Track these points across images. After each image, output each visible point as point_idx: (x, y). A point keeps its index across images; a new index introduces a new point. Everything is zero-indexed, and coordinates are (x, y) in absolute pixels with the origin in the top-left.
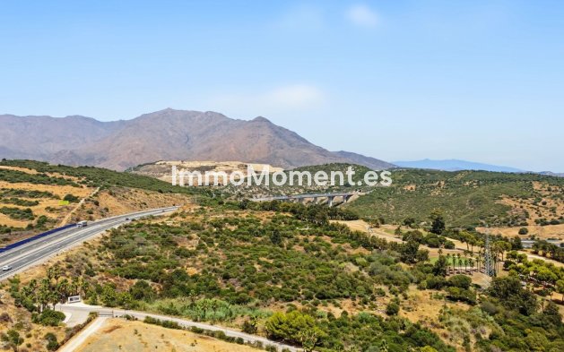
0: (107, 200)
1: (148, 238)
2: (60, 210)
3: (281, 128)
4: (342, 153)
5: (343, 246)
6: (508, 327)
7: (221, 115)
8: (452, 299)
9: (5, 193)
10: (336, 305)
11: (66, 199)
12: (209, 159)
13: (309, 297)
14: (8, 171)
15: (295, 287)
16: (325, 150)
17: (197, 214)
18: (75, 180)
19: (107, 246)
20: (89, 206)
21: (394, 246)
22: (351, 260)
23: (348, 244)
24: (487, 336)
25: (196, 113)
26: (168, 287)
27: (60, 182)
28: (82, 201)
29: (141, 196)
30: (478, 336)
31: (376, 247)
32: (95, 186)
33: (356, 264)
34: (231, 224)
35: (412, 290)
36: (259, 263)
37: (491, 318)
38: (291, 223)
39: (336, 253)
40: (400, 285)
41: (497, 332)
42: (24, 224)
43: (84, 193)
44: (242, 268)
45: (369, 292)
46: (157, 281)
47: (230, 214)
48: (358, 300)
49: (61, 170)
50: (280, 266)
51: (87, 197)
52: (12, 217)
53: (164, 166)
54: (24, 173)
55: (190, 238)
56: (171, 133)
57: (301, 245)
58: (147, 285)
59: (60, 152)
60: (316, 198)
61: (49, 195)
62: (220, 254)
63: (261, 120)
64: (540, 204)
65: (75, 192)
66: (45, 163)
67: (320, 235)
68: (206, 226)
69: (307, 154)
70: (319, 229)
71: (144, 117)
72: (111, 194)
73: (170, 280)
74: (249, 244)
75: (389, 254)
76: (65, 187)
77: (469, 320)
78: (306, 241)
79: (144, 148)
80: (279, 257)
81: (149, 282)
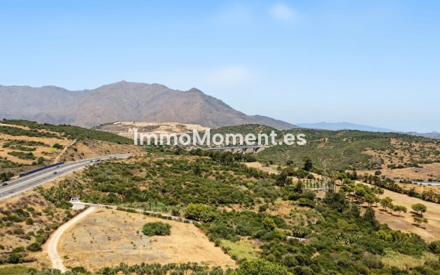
0: (82, 148)
1: (114, 170)
2: (52, 154)
3: (210, 97)
4: (257, 117)
5: (241, 177)
6: (328, 218)
7: (164, 87)
8: (302, 205)
9: (11, 143)
10: (230, 207)
11: (54, 146)
12: (155, 120)
13: (214, 202)
14: (10, 128)
15: (206, 197)
16: (244, 114)
17: (145, 157)
18: (58, 134)
19: (88, 175)
20: (71, 152)
21: (273, 176)
22: (244, 184)
23: (244, 176)
24: (315, 223)
25: (144, 85)
26: (128, 197)
27: (48, 136)
28: (66, 148)
29: (106, 146)
30: (309, 222)
31: (261, 177)
32: (73, 139)
33: (247, 187)
34: (168, 163)
35: (279, 200)
36: (185, 184)
37: (320, 214)
38: (208, 163)
39: (235, 180)
40: (271, 197)
41: (321, 220)
42: (30, 162)
43: (66, 143)
44: (174, 187)
45: (252, 201)
46: (121, 194)
47: (168, 157)
48: (243, 205)
49: (46, 127)
50: (197, 186)
51: (69, 146)
52: (20, 157)
53: (120, 125)
54: (21, 129)
55: (141, 171)
56: (125, 100)
57: (214, 176)
58: (115, 196)
59: (38, 114)
60: (233, 149)
61: (42, 144)
62: (161, 180)
63: (195, 90)
64: (393, 154)
65: (60, 142)
66: (35, 122)
67: (227, 170)
68: (152, 164)
69: (230, 118)
70: (227, 167)
71: (104, 87)
72: (85, 144)
73: (129, 192)
74: (180, 175)
75: (269, 181)
76: (51, 139)
77: (306, 215)
78: (217, 173)
79: (104, 112)
80: (198, 181)
81: (117, 194)
